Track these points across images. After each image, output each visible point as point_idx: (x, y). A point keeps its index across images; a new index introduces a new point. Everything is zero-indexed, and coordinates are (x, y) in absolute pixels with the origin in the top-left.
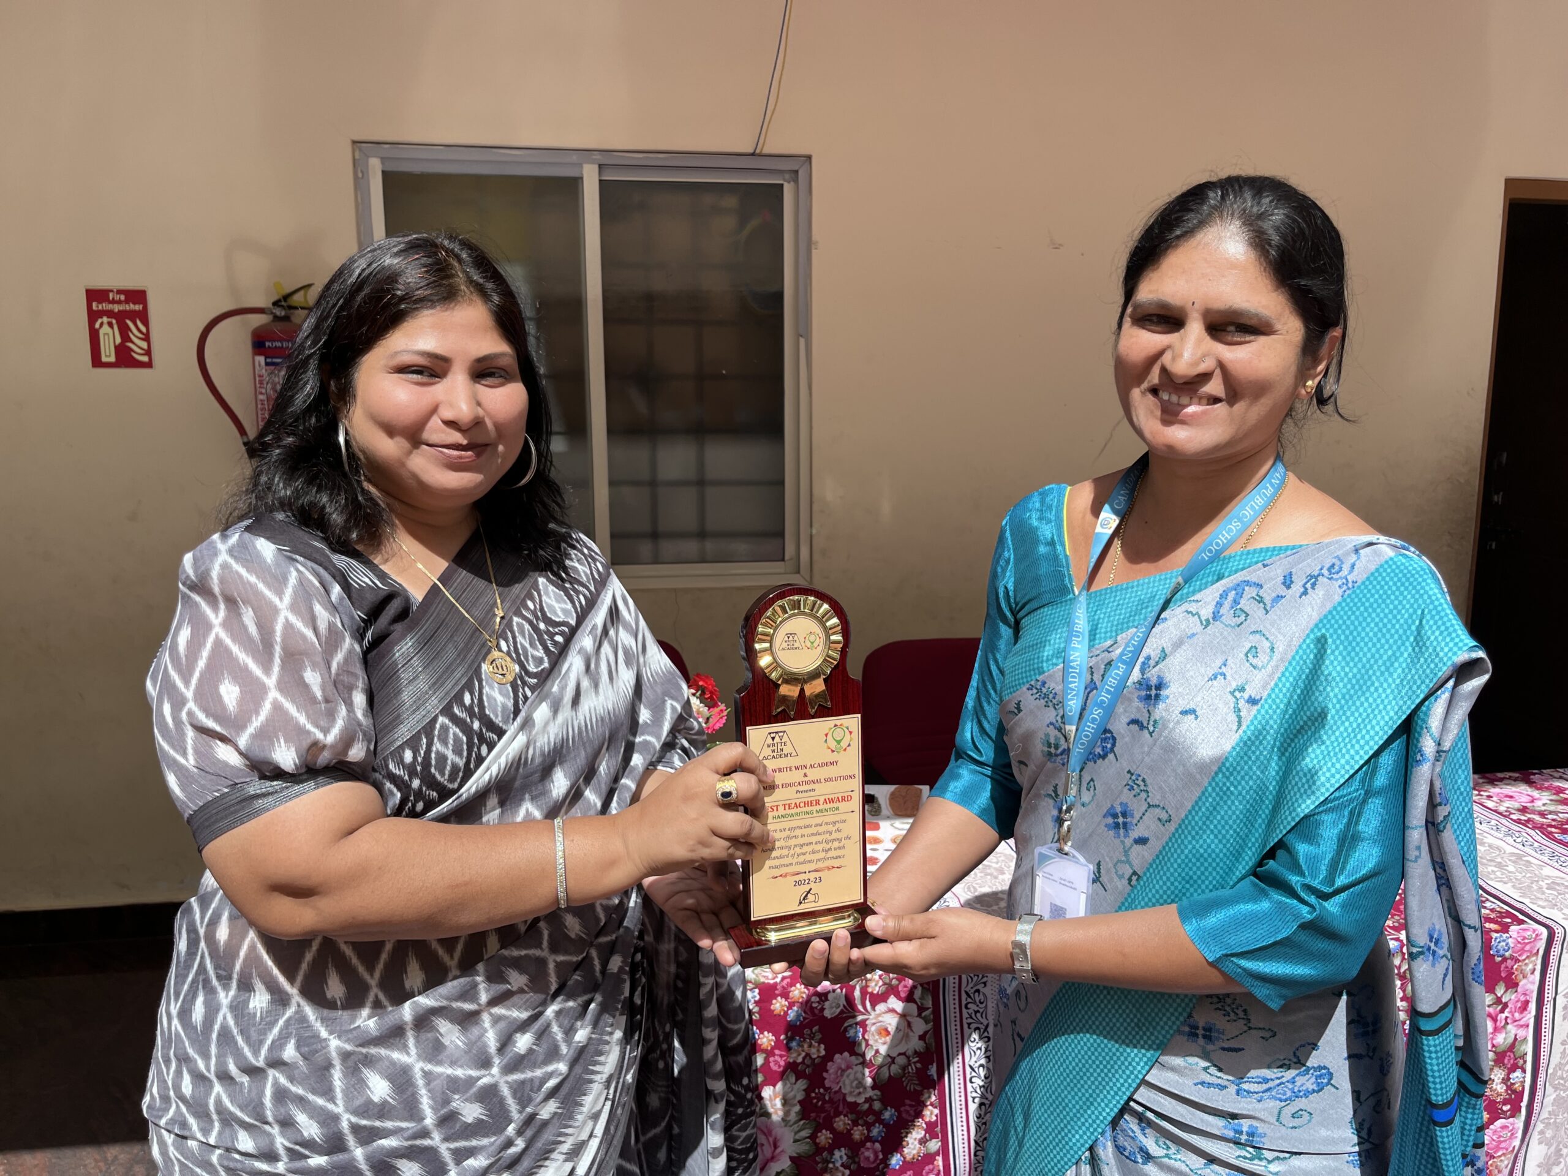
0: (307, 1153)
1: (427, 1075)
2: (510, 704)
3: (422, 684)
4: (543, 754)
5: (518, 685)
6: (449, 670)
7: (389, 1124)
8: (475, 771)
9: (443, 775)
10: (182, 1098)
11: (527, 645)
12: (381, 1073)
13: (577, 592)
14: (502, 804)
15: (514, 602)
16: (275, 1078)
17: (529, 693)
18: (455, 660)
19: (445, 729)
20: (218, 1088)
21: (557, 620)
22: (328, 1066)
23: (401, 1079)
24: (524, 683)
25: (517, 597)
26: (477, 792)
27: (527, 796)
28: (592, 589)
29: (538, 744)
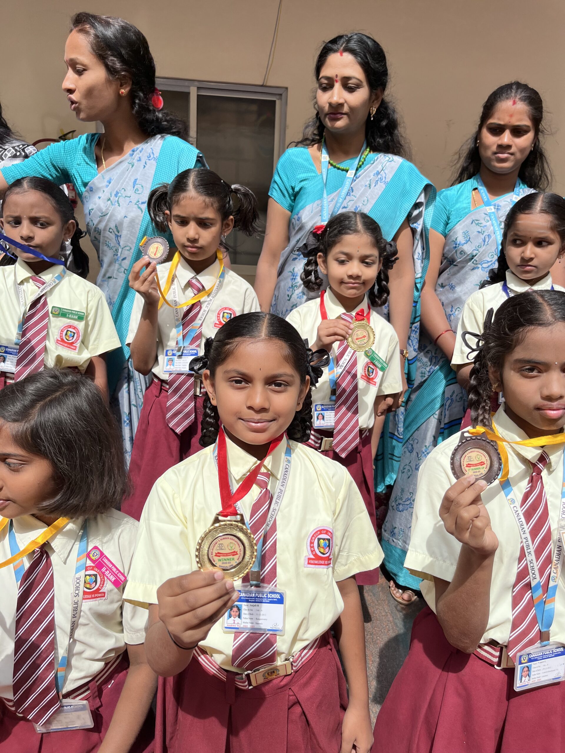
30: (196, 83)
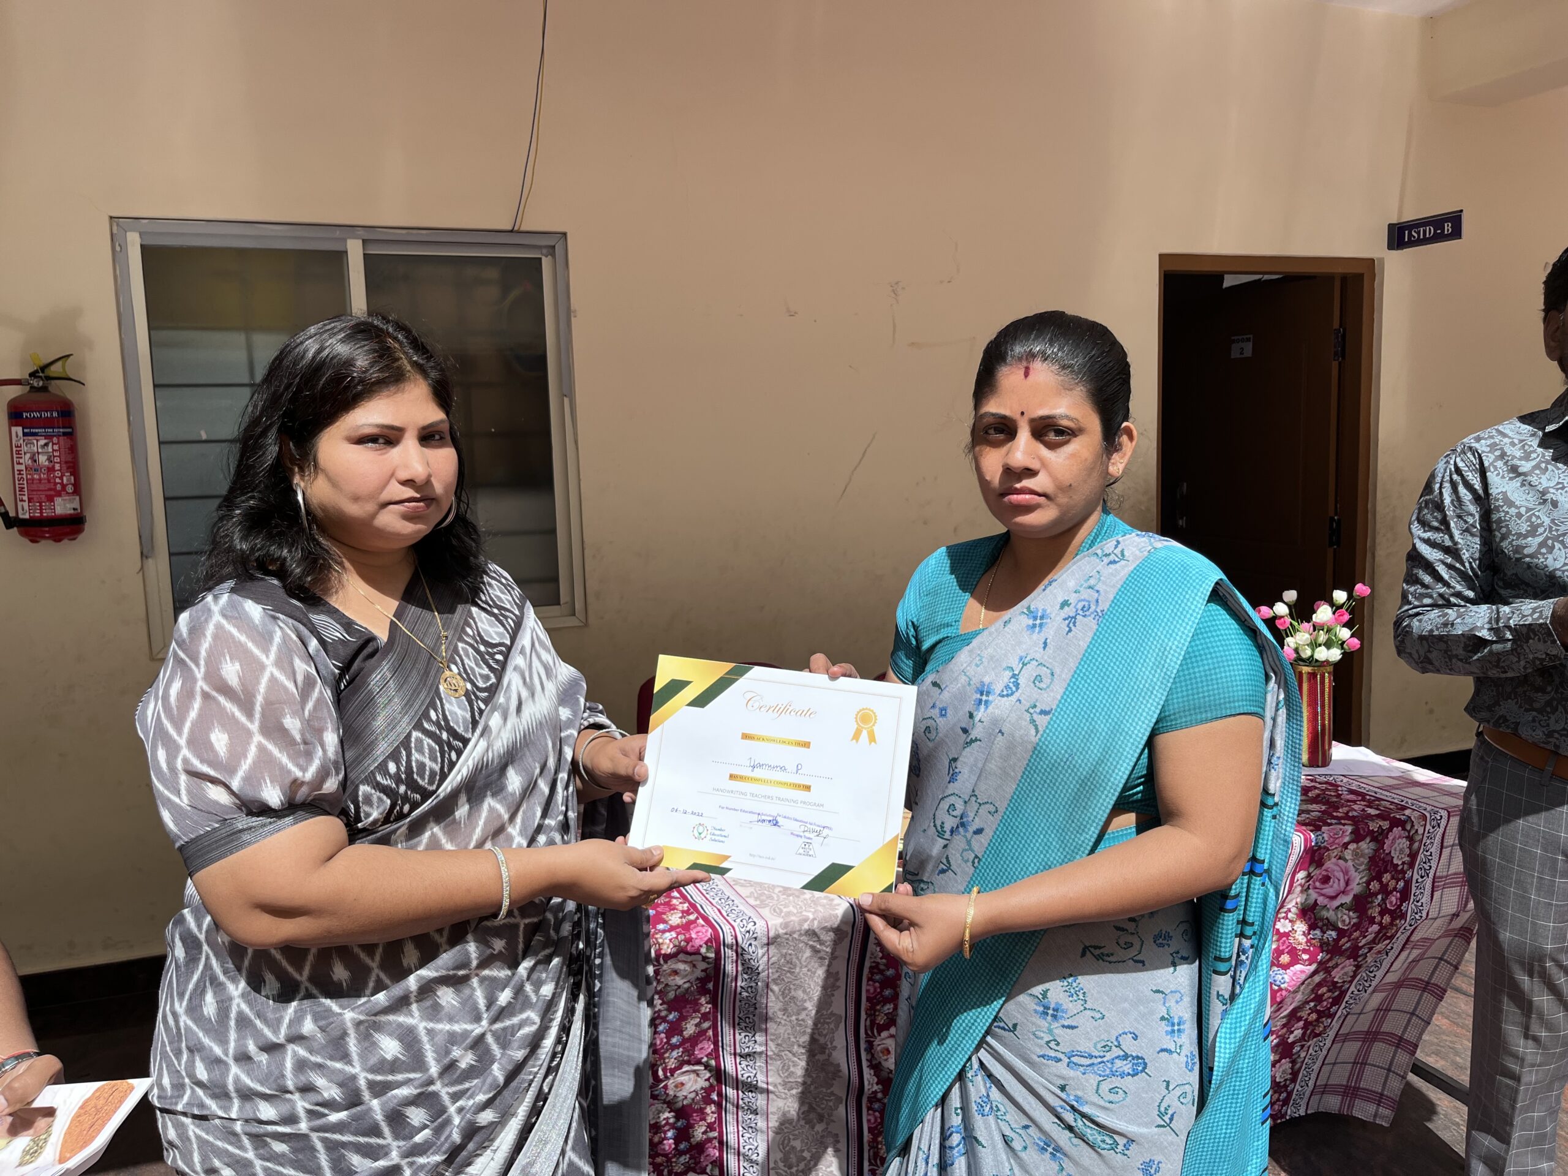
0: (326, 1111)
1: (430, 1032)
2: (468, 716)
3: (397, 704)
4: (499, 756)
5: (472, 700)
6: (416, 693)
7: (400, 1077)
8: (449, 773)
9: (423, 779)
10: (199, 1084)
11: (473, 665)
12: (390, 1035)
13: (506, 617)
14: (469, 801)
15: (456, 630)
16: (294, 1052)
17: (483, 706)
18: (419, 684)
19: (419, 741)
20: (235, 1070)
21: (494, 642)
22: (344, 1034)
23: (409, 1038)
24: (477, 698)
25: (458, 625)
26: (452, 790)
27: (489, 793)
28: (517, 612)
29: (495, 748)
30: (361, 232)
